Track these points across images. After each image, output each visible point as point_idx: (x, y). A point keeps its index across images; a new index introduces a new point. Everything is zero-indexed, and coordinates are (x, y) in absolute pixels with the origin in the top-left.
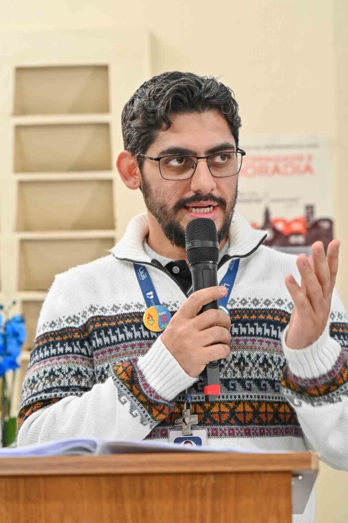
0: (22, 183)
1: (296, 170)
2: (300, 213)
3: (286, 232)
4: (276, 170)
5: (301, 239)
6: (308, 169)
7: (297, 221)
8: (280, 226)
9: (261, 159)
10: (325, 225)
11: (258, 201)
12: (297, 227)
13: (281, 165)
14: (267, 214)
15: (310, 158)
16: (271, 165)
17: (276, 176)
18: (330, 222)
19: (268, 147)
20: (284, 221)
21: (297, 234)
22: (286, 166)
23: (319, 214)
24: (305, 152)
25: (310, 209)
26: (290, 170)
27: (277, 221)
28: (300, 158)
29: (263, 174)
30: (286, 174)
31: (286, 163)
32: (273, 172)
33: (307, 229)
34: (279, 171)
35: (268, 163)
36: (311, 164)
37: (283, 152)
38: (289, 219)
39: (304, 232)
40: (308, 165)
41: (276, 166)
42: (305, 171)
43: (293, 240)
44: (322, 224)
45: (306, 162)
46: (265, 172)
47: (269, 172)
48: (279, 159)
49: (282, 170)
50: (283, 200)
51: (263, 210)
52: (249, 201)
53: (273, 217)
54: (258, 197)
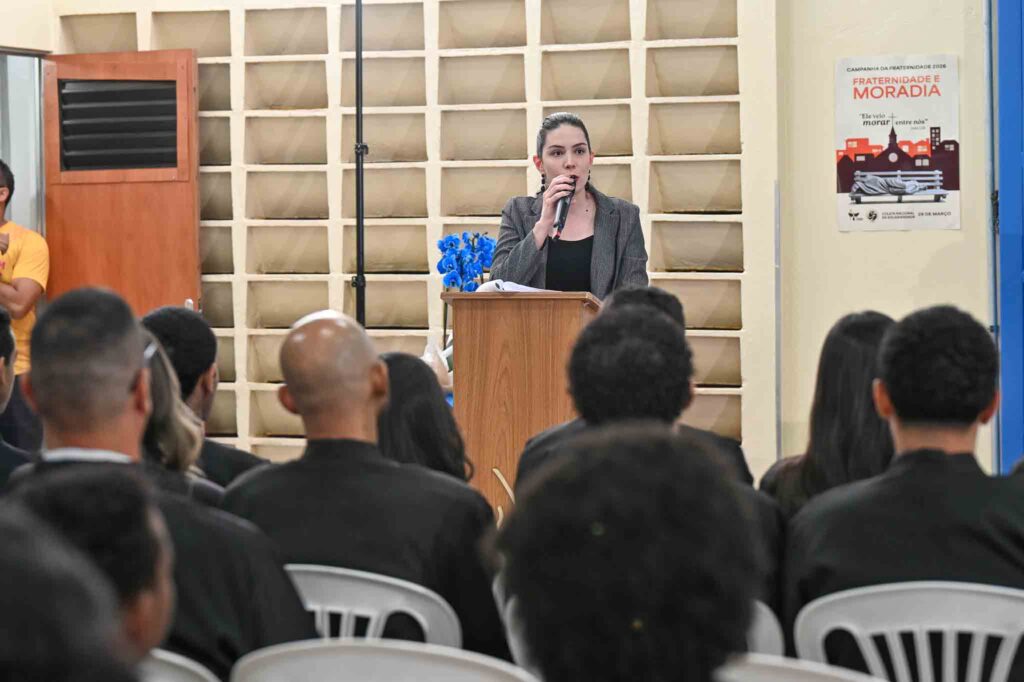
1: (923, 91)
2: (926, 135)
3: (912, 155)
4: (903, 91)
5: (926, 162)
6: (935, 90)
7: (921, 143)
8: (905, 149)
9: (887, 80)
10: (952, 148)
11: (883, 123)
12: (922, 150)
13: (908, 86)
14: (893, 135)
15: (936, 78)
16: (898, 87)
17: (902, 97)
18: (956, 145)
19: (895, 68)
20: (908, 143)
21: (923, 157)
22: (912, 87)
23: (944, 137)
24: (932, 72)
25: (936, 131)
26: (916, 91)
27: (903, 143)
28: (927, 79)
29: (889, 95)
30: (912, 96)
31: (913, 83)
32: (900, 93)
33: (932, 151)
34: (906, 93)
35: (895, 85)
36: (938, 85)
37: (910, 73)
38: (915, 141)
39: (930, 155)
40: (934, 86)
41: (903, 87)
42: (931, 92)
43: (918, 163)
44: (947, 146)
45: (933, 82)
46: (891, 93)
47: (895, 94)
48: (906, 80)
49: (908, 91)
50: (908, 122)
51: (889, 132)
52: (876, 123)
53: (899, 139)
54: (886, 119)
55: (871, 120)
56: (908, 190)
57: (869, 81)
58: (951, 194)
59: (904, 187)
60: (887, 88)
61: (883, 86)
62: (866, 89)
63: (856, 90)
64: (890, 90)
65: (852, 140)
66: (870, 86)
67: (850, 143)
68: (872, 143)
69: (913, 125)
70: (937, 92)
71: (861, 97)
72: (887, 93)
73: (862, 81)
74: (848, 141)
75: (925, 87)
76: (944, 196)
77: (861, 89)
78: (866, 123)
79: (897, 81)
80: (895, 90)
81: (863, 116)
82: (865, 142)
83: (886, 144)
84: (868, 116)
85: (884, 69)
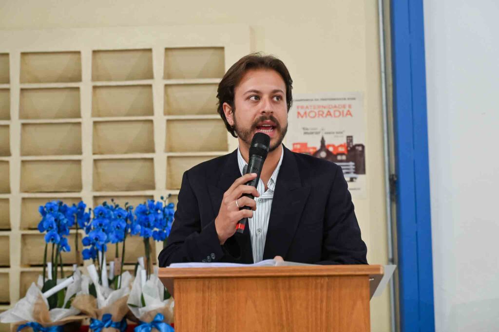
0: (168, 121)
1: (341, 114)
2: (343, 141)
3: (335, 153)
4: (329, 114)
5: (344, 158)
6: (349, 113)
7: (341, 146)
8: (331, 149)
9: (319, 107)
10: (360, 148)
11: (317, 133)
12: (342, 150)
13: (332, 111)
14: (323, 141)
15: (350, 106)
16: (326, 111)
17: (329, 117)
18: (363, 147)
19: (323, 100)
20: (333, 146)
21: (342, 154)
22: (335, 111)
23: (355, 142)
24: (347, 102)
25: (350, 139)
26: (337, 114)
27: (329, 146)
28: (344, 106)
29: (321, 117)
30: (335, 116)
31: (335, 109)
32: (327, 115)
33: (348, 151)
34: (330, 115)
35: (323, 109)
36: (351, 110)
38: (337, 144)
39: (346, 153)
40: (349, 111)
41: (329, 112)
42: (347, 114)
43: (339, 158)
44: (357, 148)
45: (347, 109)
46: (322, 115)
47: (324, 115)
48: (329, 107)
49: (332, 114)
50: (333, 133)
51: (320, 139)
52: (312, 133)
53: (326, 143)
54: (318, 131)
55: (309, 131)
57: (307, 107)
58: (360, 177)
60: (319, 111)
61: (316, 111)
62: (305, 113)
63: (299, 113)
64: (321, 113)
65: (297, 144)
66: (308, 111)
67: (295, 146)
68: (309, 145)
69: (335, 134)
70: (350, 114)
71: (302, 117)
72: (319, 115)
73: (302, 107)
74: (294, 144)
75: (343, 112)
76: (356, 178)
77: (302, 112)
78: (305, 133)
79: (325, 107)
80: (323, 113)
81: (304, 129)
82: (304, 145)
83: (318, 146)
84: (307, 129)
85: (317, 100)
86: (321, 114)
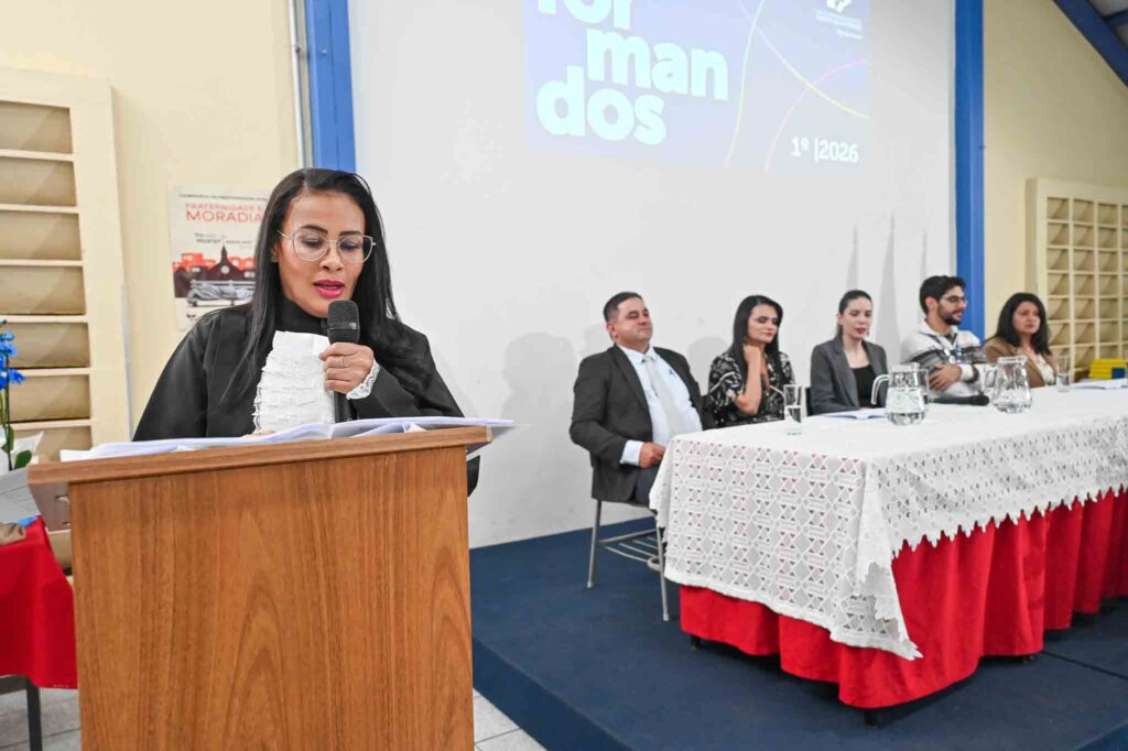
1: (249, 218)
3: (241, 268)
4: (231, 217)
7: (249, 259)
8: (235, 263)
9: (217, 207)
11: (215, 241)
13: (235, 213)
14: (224, 252)
16: (227, 213)
17: (232, 221)
19: (223, 198)
20: (238, 259)
21: (250, 270)
22: (239, 214)
26: (243, 217)
27: (233, 259)
28: (252, 208)
29: (220, 220)
30: (240, 221)
31: (240, 211)
32: (229, 218)
34: (233, 218)
35: (224, 211)
37: (236, 203)
38: (243, 257)
41: (231, 214)
42: (256, 219)
43: (247, 275)
46: (222, 218)
47: (225, 218)
48: (233, 208)
49: (236, 217)
50: (237, 242)
51: (221, 249)
52: (209, 241)
53: (229, 255)
54: (217, 238)
55: (205, 238)
56: (239, 296)
57: (201, 206)
59: (235, 294)
60: (218, 213)
61: (215, 211)
62: (198, 214)
63: (188, 213)
64: (220, 215)
65: (187, 254)
66: (201, 211)
67: (185, 257)
68: (205, 257)
69: (240, 244)
71: (194, 218)
72: (218, 217)
73: (194, 206)
74: (183, 255)
75: (251, 216)
77: (194, 212)
78: (198, 241)
79: (226, 208)
80: (224, 215)
81: (197, 235)
82: (199, 256)
83: (218, 259)
84: (202, 236)
85: (215, 197)
86: (220, 217)
